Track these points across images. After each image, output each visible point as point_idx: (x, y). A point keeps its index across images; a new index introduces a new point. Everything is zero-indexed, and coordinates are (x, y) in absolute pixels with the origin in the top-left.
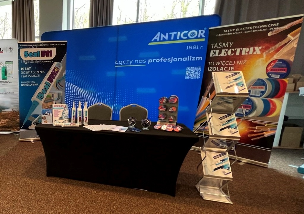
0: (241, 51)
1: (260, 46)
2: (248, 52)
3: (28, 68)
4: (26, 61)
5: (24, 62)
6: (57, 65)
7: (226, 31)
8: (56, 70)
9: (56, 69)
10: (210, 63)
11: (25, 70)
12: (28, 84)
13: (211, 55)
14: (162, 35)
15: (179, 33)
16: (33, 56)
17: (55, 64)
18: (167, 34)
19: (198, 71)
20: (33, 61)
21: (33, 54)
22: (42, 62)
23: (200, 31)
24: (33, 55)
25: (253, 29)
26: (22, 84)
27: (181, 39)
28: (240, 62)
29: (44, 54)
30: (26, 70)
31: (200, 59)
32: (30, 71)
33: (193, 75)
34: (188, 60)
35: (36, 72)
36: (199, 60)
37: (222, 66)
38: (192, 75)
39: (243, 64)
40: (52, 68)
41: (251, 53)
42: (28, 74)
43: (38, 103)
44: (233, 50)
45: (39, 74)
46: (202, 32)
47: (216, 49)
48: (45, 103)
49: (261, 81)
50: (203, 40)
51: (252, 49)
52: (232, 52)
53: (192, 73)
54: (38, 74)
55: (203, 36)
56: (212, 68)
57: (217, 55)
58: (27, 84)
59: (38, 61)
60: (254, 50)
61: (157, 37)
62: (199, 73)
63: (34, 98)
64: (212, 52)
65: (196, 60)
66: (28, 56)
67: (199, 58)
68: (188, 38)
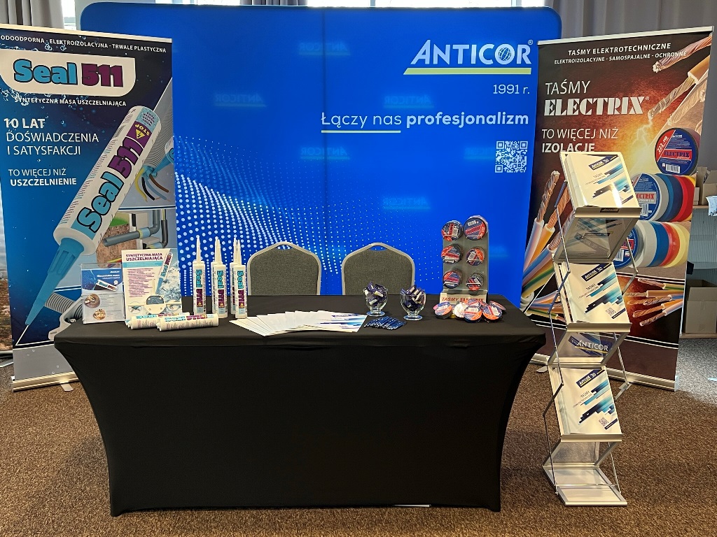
0: (606, 105)
1: (640, 96)
2: (619, 109)
3: (34, 123)
4: (22, 95)
5: (17, 98)
6: (142, 115)
7: (574, 53)
8: (138, 132)
9: (138, 129)
10: (546, 132)
11: (20, 129)
12: (39, 178)
13: (547, 113)
14: (437, 50)
15: (474, 47)
16: (51, 80)
17: (136, 113)
18: (448, 47)
19: (522, 154)
20: (53, 97)
21: (52, 73)
22: (87, 102)
23: (520, 47)
24: (51, 75)
25: (624, 53)
26: (14, 178)
27: (479, 64)
28: (605, 133)
29: (91, 74)
30: (24, 127)
31: (524, 119)
32: (45, 131)
33: (511, 162)
34: (499, 123)
35: (66, 137)
36: (522, 123)
37: (571, 141)
38: (508, 163)
39: (612, 137)
40: (126, 126)
41: (624, 111)
42: (37, 144)
43: (80, 248)
44: (590, 100)
45: (78, 144)
46: (524, 51)
47: (556, 97)
48: (107, 246)
49: (647, 180)
50: (528, 71)
51: (625, 100)
52: (589, 106)
53: (508, 158)
54: (75, 144)
55: (528, 62)
56: (550, 144)
57: (558, 113)
58: (34, 178)
59: (70, 97)
60: (630, 105)
61: (424, 53)
62: (523, 158)
63: (65, 229)
64: (548, 102)
65: (516, 123)
66: (33, 77)
67: (522, 118)
68: (496, 65)
